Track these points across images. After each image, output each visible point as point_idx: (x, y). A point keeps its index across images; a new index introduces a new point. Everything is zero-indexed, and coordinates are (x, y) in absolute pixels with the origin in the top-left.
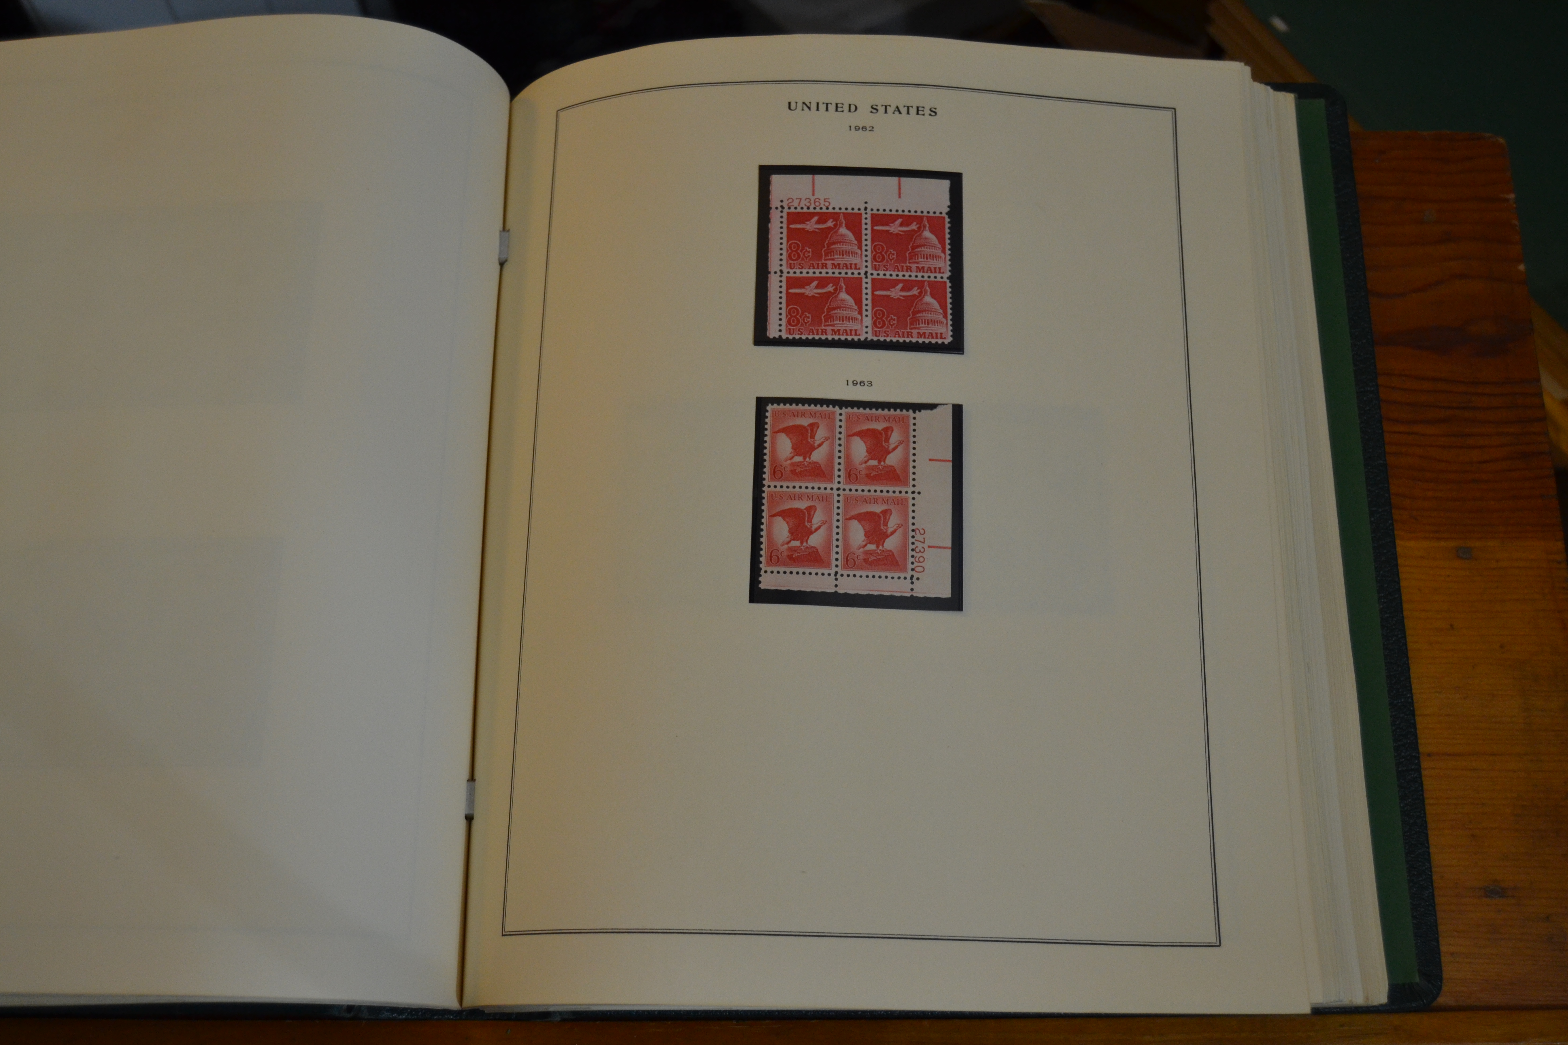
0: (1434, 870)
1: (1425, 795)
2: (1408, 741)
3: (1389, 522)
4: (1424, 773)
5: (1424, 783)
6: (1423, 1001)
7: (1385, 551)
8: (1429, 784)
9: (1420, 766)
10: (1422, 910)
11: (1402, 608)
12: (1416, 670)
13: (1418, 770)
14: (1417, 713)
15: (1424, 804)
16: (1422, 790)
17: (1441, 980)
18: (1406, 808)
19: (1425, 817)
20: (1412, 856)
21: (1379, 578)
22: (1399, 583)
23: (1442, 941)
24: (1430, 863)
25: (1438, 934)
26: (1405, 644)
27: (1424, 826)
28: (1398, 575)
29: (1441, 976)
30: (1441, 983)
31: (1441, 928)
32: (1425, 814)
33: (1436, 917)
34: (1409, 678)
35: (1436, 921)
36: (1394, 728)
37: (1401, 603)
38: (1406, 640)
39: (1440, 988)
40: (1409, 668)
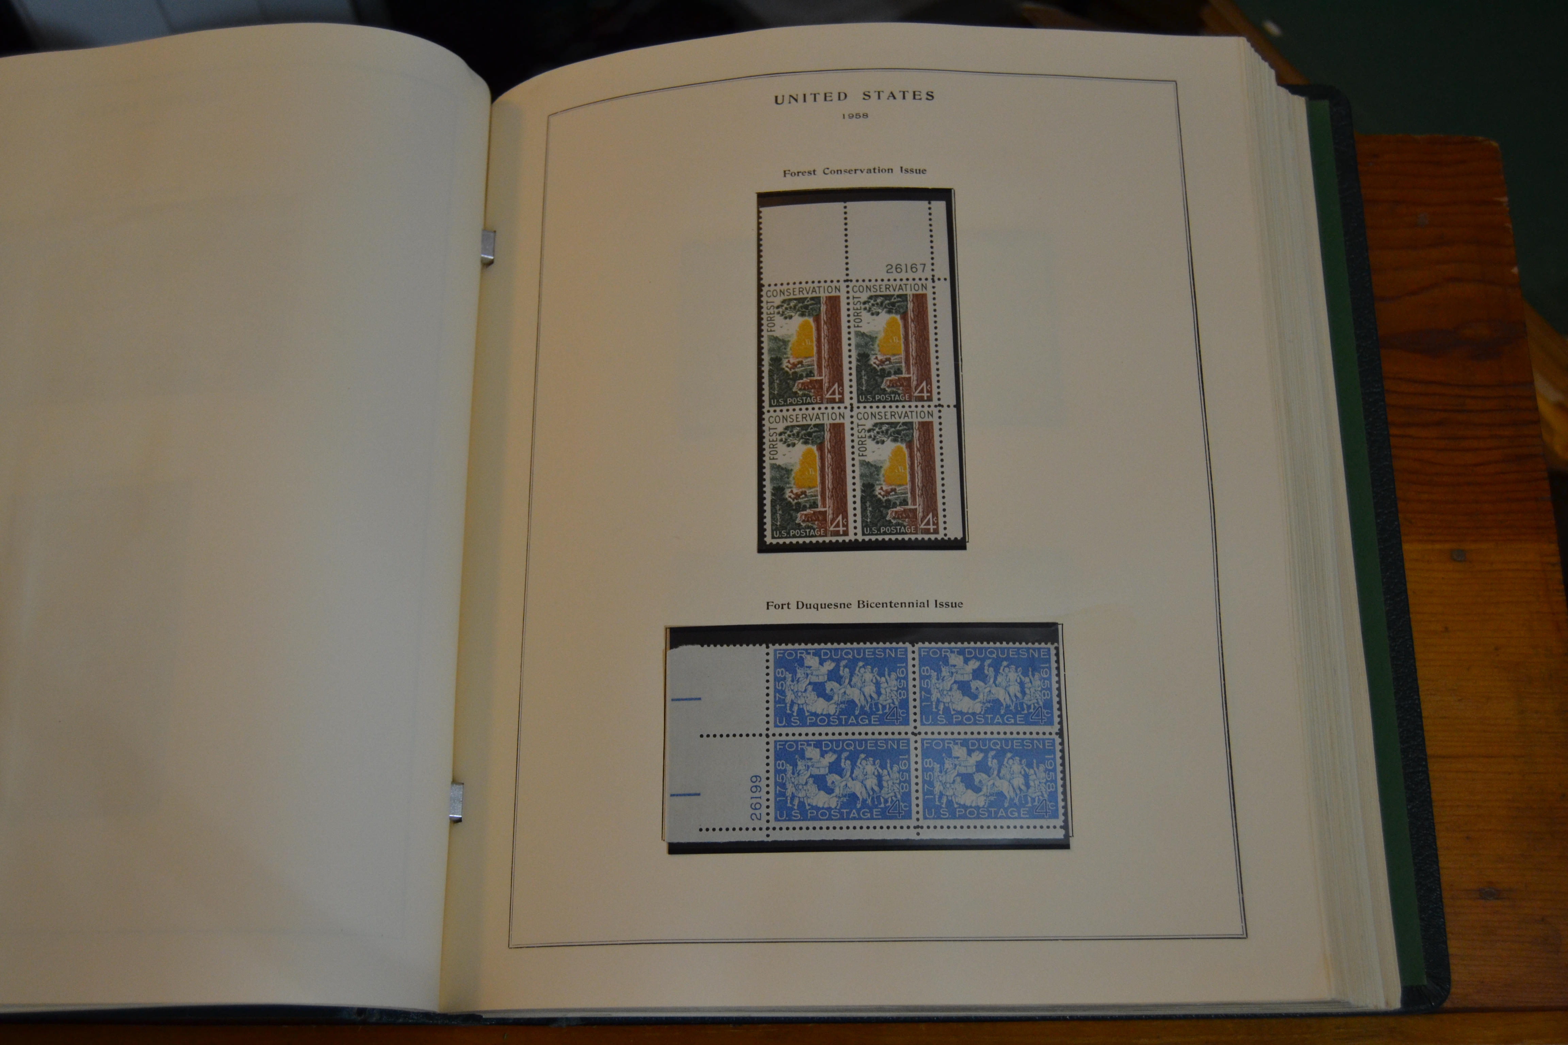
0: (1442, 872)
1: (1432, 797)
2: (1416, 743)
3: (1396, 523)
4: (1431, 774)
5: (1431, 785)
6: (1431, 1004)
7: (1391, 553)
8: (1435, 787)
9: (1427, 768)
10: (1430, 912)
11: (1408, 610)
12: (1423, 672)
13: (1426, 772)
14: (1423, 715)
15: (1431, 807)
16: (1430, 792)
17: (1449, 980)
18: (1413, 810)
19: (1433, 819)
20: (1420, 858)
21: (1384, 580)
22: (1405, 585)
23: (1450, 943)
24: (1438, 865)
25: (1446, 936)
26: (1412, 646)
27: (1432, 827)
28: (1404, 576)
29: (1450, 979)
30: (1450, 985)
31: (1448, 929)
32: (1433, 815)
33: (1444, 918)
34: (1415, 680)
35: (1444, 923)
36: (1401, 730)
37: (1408, 605)
38: (1412, 642)
39: (1448, 991)
40: (1416, 669)
